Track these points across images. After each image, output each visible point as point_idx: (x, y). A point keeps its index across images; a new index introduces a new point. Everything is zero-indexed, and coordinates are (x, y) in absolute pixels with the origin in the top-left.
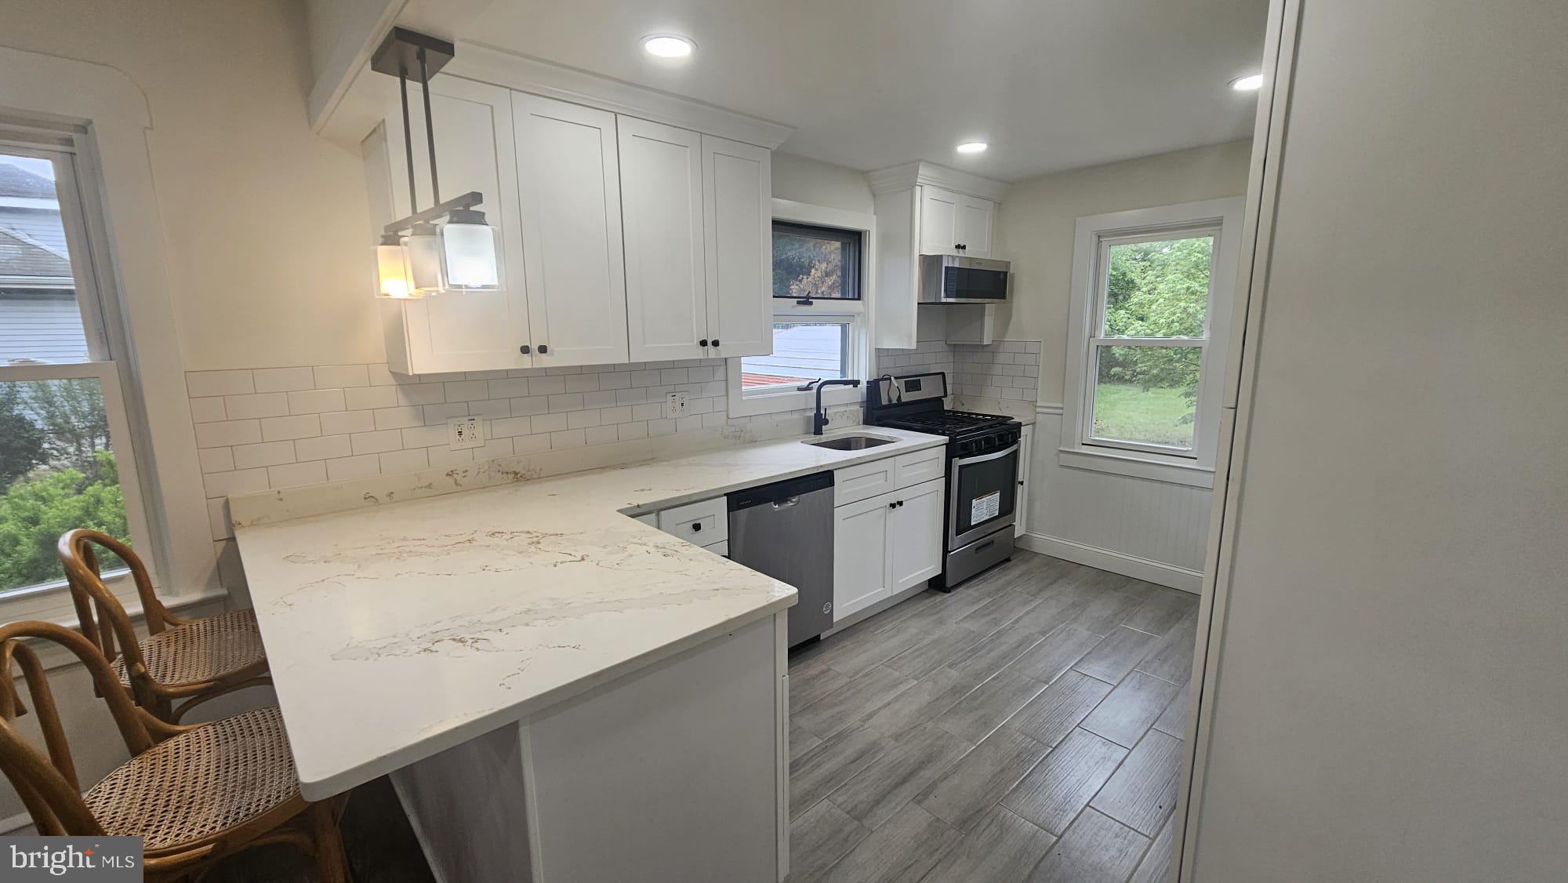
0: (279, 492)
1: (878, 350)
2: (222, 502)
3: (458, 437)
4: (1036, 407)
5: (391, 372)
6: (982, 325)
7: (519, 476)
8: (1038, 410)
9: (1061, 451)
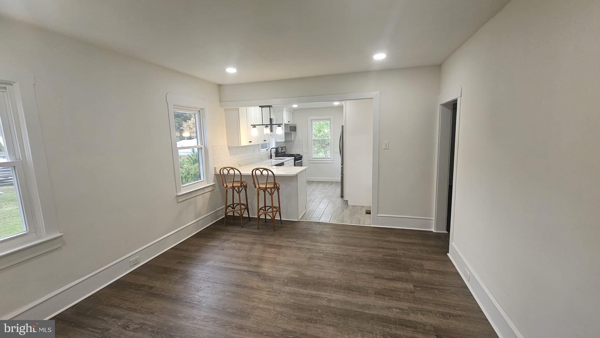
1: (276, 142)
4: (303, 152)
5: (227, 146)
9: (308, 160)
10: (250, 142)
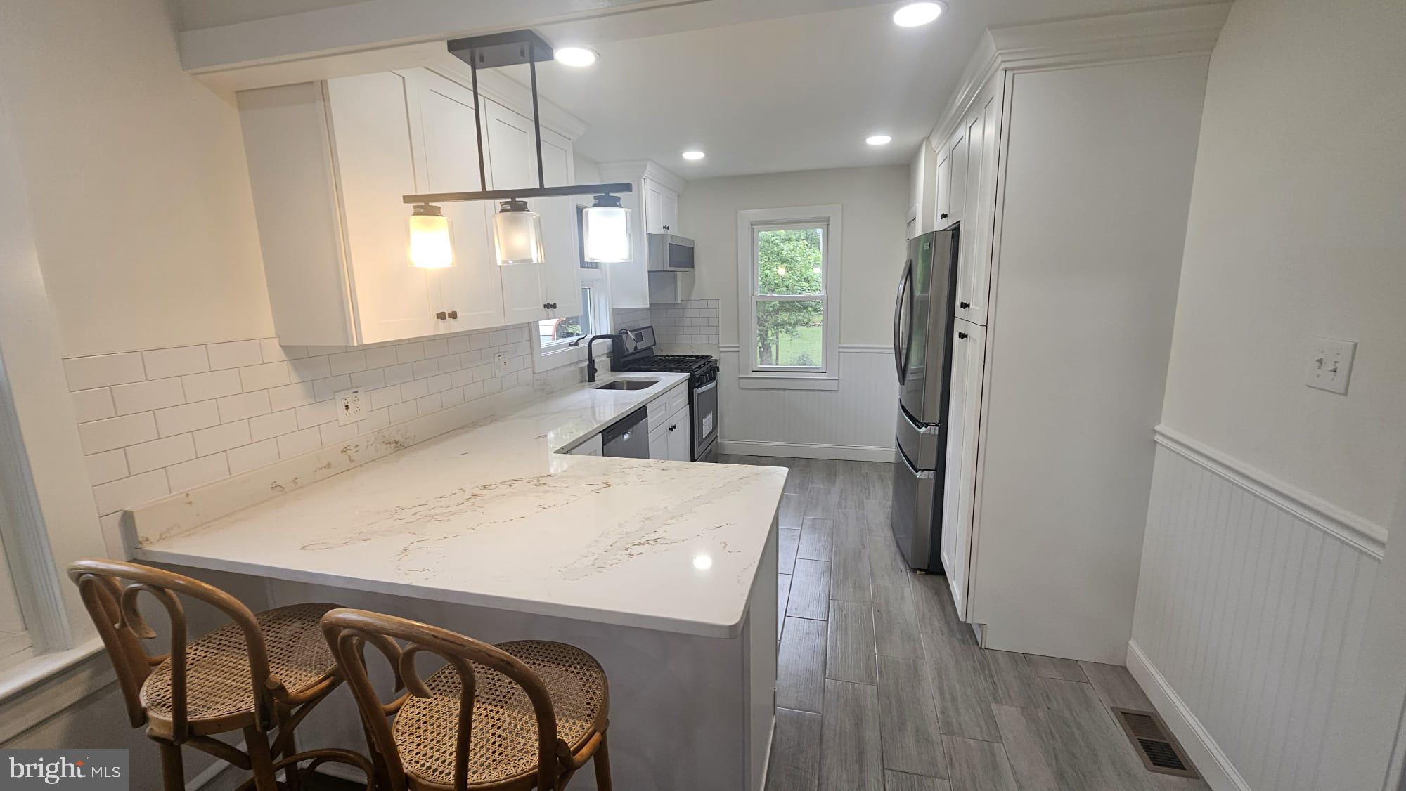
0: (187, 495)
1: (613, 309)
2: (120, 517)
3: (345, 411)
4: (719, 347)
5: (281, 346)
6: (676, 287)
7: (399, 445)
8: (721, 350)
9: (739, 378)
10: (441, 316)
